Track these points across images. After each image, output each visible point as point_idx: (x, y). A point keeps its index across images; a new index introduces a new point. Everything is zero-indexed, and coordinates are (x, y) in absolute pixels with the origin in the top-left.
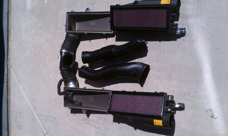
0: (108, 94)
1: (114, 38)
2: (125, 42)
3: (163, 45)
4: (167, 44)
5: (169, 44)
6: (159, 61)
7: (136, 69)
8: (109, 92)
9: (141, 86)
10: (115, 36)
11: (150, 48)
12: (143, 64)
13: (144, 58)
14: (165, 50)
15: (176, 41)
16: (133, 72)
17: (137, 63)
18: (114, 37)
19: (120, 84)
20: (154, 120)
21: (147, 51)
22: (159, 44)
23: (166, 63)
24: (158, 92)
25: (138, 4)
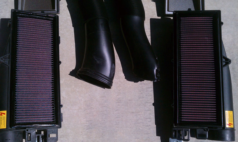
0: (51, 7)
1: (155, 16)
2: (149, 38)
3: (148, 110)
4: (150, 118)
5: (150, 121)
6: (119, 105)
7: (103, 64)
8: (56, 9)
9: (71, 72)
10: (160, 18)
11: (141, 86)
12: (111, 78)
13: (122, 75)
14: (139, 115)
15: (157, 135)
16: (96, 59)
17: (113, 65)
18: (158, 16)
19: (72, 29)
20: (5, 112)
21: (136, 81)
22: (150, 103)
23: (117, 117)
24: (62, 110)
25: (224, 65)
